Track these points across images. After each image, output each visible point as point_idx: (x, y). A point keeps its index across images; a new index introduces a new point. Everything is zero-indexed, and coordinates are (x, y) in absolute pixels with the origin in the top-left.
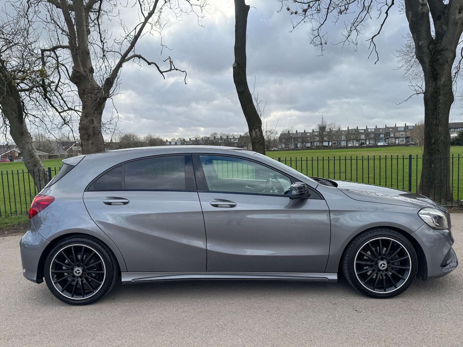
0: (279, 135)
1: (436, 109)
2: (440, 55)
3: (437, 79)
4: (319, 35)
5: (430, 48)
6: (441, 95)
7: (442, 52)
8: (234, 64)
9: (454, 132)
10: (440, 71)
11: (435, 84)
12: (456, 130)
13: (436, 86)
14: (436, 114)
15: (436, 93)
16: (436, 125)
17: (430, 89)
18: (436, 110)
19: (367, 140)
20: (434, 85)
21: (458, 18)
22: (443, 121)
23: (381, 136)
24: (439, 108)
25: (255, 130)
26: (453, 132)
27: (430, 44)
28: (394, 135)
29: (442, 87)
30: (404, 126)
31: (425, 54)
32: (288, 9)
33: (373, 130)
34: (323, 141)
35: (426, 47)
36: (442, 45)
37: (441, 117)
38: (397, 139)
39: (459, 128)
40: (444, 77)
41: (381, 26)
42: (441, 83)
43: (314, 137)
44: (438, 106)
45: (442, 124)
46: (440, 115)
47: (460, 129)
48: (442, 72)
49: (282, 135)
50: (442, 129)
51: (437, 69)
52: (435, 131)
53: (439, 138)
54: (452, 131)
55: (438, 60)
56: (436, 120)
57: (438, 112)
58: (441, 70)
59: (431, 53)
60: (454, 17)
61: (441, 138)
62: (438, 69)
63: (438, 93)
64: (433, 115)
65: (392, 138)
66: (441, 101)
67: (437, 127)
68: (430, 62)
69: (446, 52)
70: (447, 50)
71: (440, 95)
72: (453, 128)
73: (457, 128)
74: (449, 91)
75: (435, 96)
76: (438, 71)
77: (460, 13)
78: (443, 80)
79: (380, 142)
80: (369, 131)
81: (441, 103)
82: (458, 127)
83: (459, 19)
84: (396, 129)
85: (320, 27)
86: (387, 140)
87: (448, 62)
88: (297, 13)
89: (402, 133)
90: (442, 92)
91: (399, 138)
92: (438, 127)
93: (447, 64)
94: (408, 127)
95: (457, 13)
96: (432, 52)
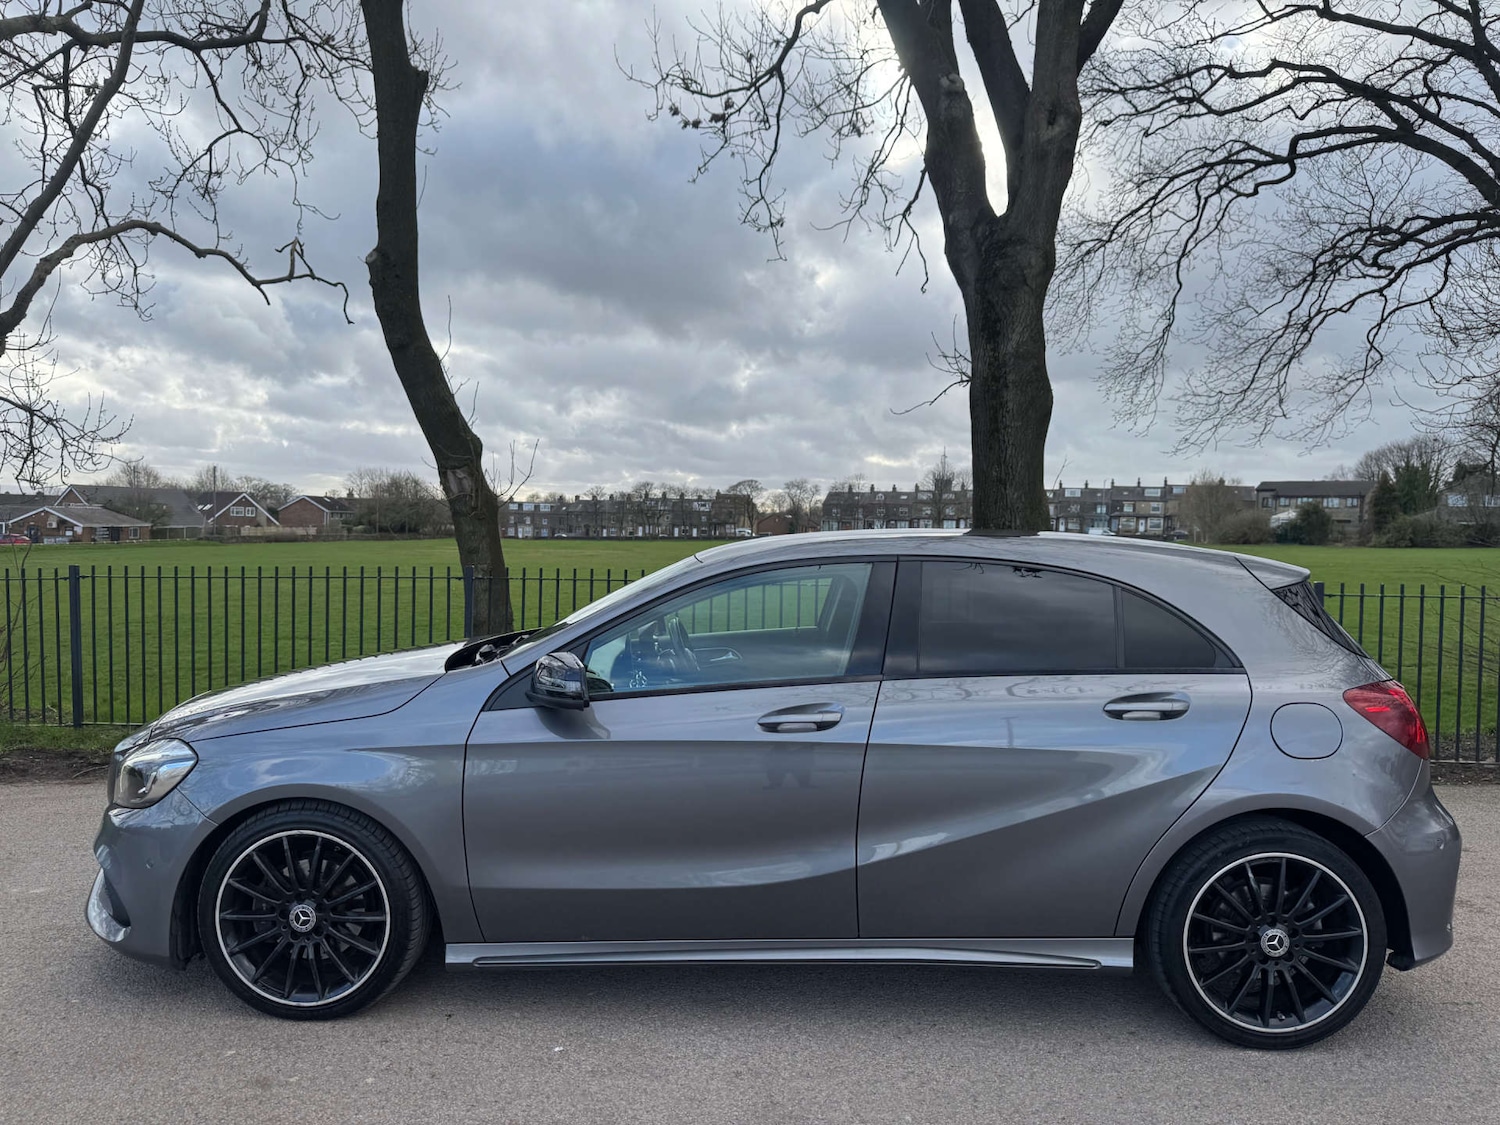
0: (822, 497)
1: (998, 430)
2: (1001, 258)
3: (999, 333)
4: (763, 198)
5: (979, 235)
6: (1010, 385)
7: (1009, 249)
8: (370, 255)
9: (1288, 506)
10: (1004, 309)
11: (994, 350)
12: (1293, 501)
13: (996, 359)
14: (997, 448)
15: (996, 379)
16: (1000, 480)
17: (980, 365)
18: (996, 434)
19: (1061, 521)
20: (991, 354)
21: (1046, 138)
22: (1019, 469)
23: (1099, 510)
24: (1005, 429)
25: (454, 473)
26: (1285, 506)
27: (977, 223)
28: (1134, 510)
29: (1012, 360)
30: (1162, 485)
31: (965, 255)
32: (675, 112)
33: (1078, 494)
34: (942, 517)
35: (968, 233)
36: (1009, 224)
37: (1011, 456)
38: (1142, 521)
39: (1302, 497)
40: (1019, 329)
41: (921, 174)
42: (1010, 349)
43: (919, 506)
44: (1002, 422)
45: (1017, 479)
46: (1009, 452)
47: (1305, 500)
48: (1010, 312)
49: (831, 496)
50: (1015, 496)
51: (997, 302)
52: (996, 503)
53: (1007, 523)
54: (1282, 504)
55: (995, 275)
56: (999, 465)
57: (1004, 442)
58: (1007, 306)
59: (980, 250)
60: (1034, 134)
61: (1013, 524)
62: (1000, 303)
63: (1002, 381)
64: (990, 448)
65: (1128, 516)
66: (1010, 405)
67: (1003, 490)
68: (977, 280)
69: (1018, 248)
70: (1021, 241)
71: (1007, 387)
72: (1286, 497)
73: (1298, 497)
74: (1033, 374)
75: (994, 388)
76: (998, 309)
77: (1051, 122)
78: (1015, 337)
79: (1096, 523)
80: (1067, 494)
81: (1011, 413)
82: (1297, 494)
83: (1050, 141)
84: (1138, 493)
85: (764, 170)
86: (1114, 522)
87: (1029, 282)
88: (700, 125)
89: (1155, 504)
90: (1011, 377)
91: (1146, 518)
92: (1005, 489)
93: (1026, 288)
94: (1171, 487)
95: (1044, 124)
96: (983, 249)
